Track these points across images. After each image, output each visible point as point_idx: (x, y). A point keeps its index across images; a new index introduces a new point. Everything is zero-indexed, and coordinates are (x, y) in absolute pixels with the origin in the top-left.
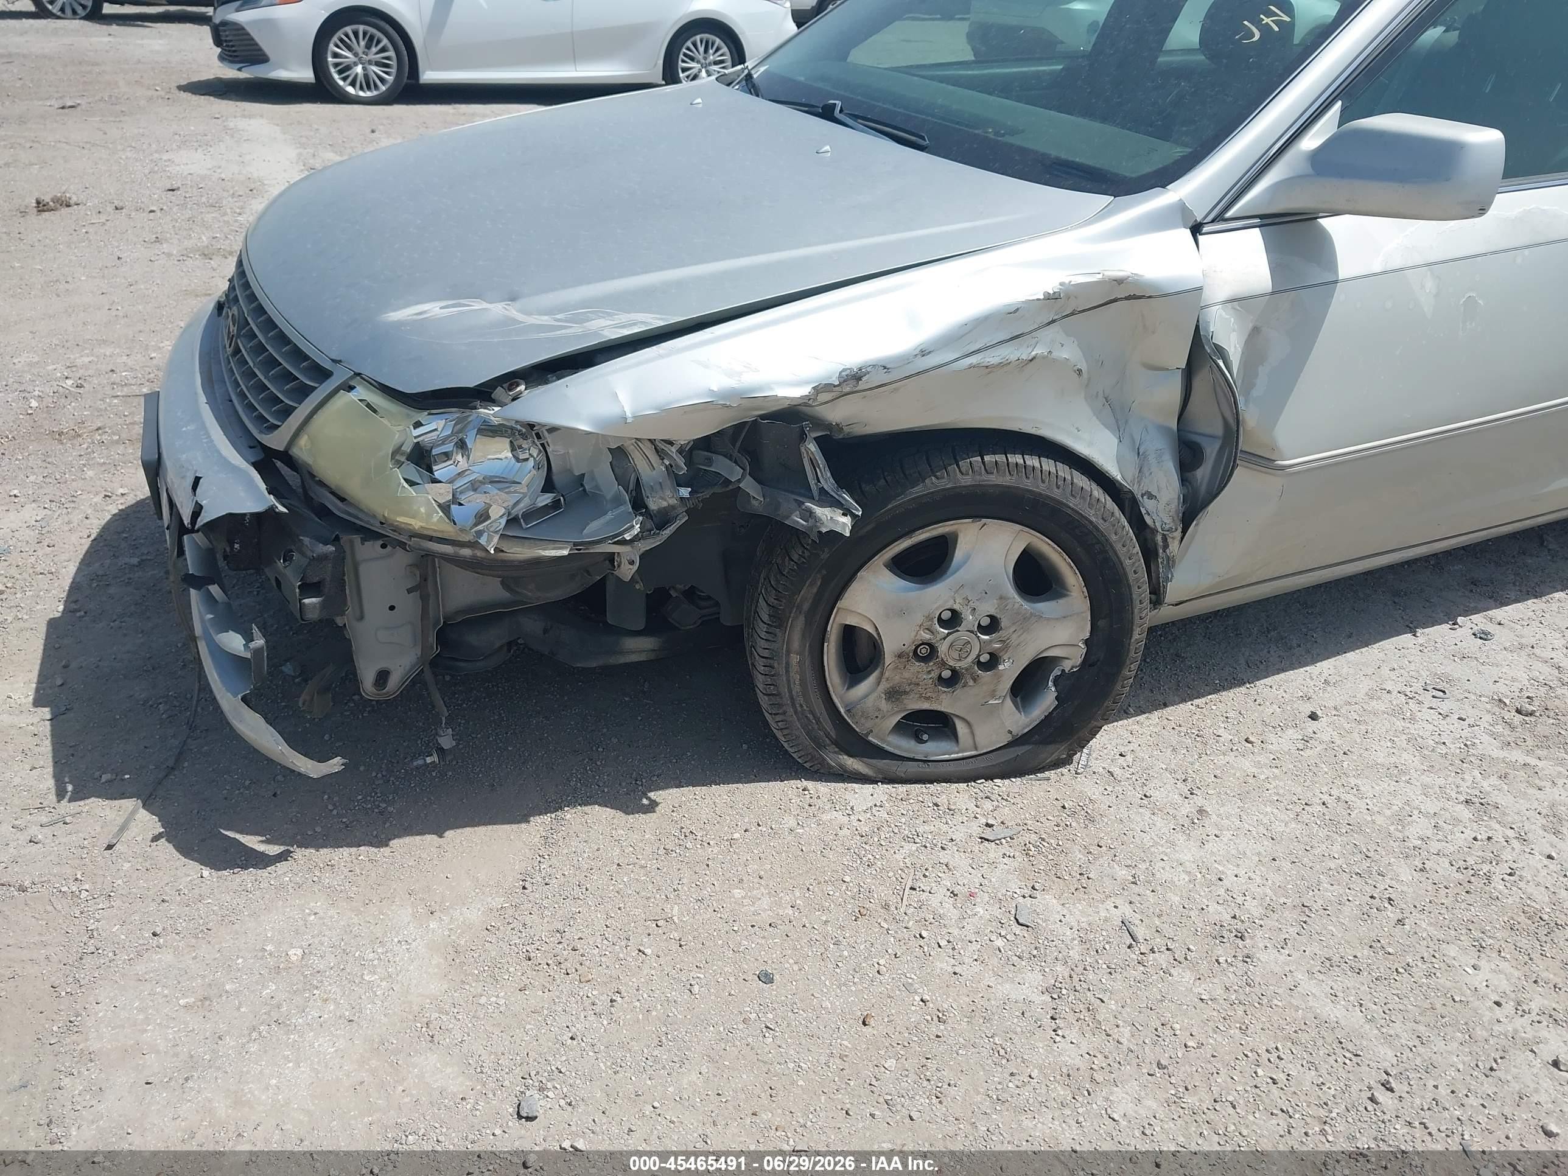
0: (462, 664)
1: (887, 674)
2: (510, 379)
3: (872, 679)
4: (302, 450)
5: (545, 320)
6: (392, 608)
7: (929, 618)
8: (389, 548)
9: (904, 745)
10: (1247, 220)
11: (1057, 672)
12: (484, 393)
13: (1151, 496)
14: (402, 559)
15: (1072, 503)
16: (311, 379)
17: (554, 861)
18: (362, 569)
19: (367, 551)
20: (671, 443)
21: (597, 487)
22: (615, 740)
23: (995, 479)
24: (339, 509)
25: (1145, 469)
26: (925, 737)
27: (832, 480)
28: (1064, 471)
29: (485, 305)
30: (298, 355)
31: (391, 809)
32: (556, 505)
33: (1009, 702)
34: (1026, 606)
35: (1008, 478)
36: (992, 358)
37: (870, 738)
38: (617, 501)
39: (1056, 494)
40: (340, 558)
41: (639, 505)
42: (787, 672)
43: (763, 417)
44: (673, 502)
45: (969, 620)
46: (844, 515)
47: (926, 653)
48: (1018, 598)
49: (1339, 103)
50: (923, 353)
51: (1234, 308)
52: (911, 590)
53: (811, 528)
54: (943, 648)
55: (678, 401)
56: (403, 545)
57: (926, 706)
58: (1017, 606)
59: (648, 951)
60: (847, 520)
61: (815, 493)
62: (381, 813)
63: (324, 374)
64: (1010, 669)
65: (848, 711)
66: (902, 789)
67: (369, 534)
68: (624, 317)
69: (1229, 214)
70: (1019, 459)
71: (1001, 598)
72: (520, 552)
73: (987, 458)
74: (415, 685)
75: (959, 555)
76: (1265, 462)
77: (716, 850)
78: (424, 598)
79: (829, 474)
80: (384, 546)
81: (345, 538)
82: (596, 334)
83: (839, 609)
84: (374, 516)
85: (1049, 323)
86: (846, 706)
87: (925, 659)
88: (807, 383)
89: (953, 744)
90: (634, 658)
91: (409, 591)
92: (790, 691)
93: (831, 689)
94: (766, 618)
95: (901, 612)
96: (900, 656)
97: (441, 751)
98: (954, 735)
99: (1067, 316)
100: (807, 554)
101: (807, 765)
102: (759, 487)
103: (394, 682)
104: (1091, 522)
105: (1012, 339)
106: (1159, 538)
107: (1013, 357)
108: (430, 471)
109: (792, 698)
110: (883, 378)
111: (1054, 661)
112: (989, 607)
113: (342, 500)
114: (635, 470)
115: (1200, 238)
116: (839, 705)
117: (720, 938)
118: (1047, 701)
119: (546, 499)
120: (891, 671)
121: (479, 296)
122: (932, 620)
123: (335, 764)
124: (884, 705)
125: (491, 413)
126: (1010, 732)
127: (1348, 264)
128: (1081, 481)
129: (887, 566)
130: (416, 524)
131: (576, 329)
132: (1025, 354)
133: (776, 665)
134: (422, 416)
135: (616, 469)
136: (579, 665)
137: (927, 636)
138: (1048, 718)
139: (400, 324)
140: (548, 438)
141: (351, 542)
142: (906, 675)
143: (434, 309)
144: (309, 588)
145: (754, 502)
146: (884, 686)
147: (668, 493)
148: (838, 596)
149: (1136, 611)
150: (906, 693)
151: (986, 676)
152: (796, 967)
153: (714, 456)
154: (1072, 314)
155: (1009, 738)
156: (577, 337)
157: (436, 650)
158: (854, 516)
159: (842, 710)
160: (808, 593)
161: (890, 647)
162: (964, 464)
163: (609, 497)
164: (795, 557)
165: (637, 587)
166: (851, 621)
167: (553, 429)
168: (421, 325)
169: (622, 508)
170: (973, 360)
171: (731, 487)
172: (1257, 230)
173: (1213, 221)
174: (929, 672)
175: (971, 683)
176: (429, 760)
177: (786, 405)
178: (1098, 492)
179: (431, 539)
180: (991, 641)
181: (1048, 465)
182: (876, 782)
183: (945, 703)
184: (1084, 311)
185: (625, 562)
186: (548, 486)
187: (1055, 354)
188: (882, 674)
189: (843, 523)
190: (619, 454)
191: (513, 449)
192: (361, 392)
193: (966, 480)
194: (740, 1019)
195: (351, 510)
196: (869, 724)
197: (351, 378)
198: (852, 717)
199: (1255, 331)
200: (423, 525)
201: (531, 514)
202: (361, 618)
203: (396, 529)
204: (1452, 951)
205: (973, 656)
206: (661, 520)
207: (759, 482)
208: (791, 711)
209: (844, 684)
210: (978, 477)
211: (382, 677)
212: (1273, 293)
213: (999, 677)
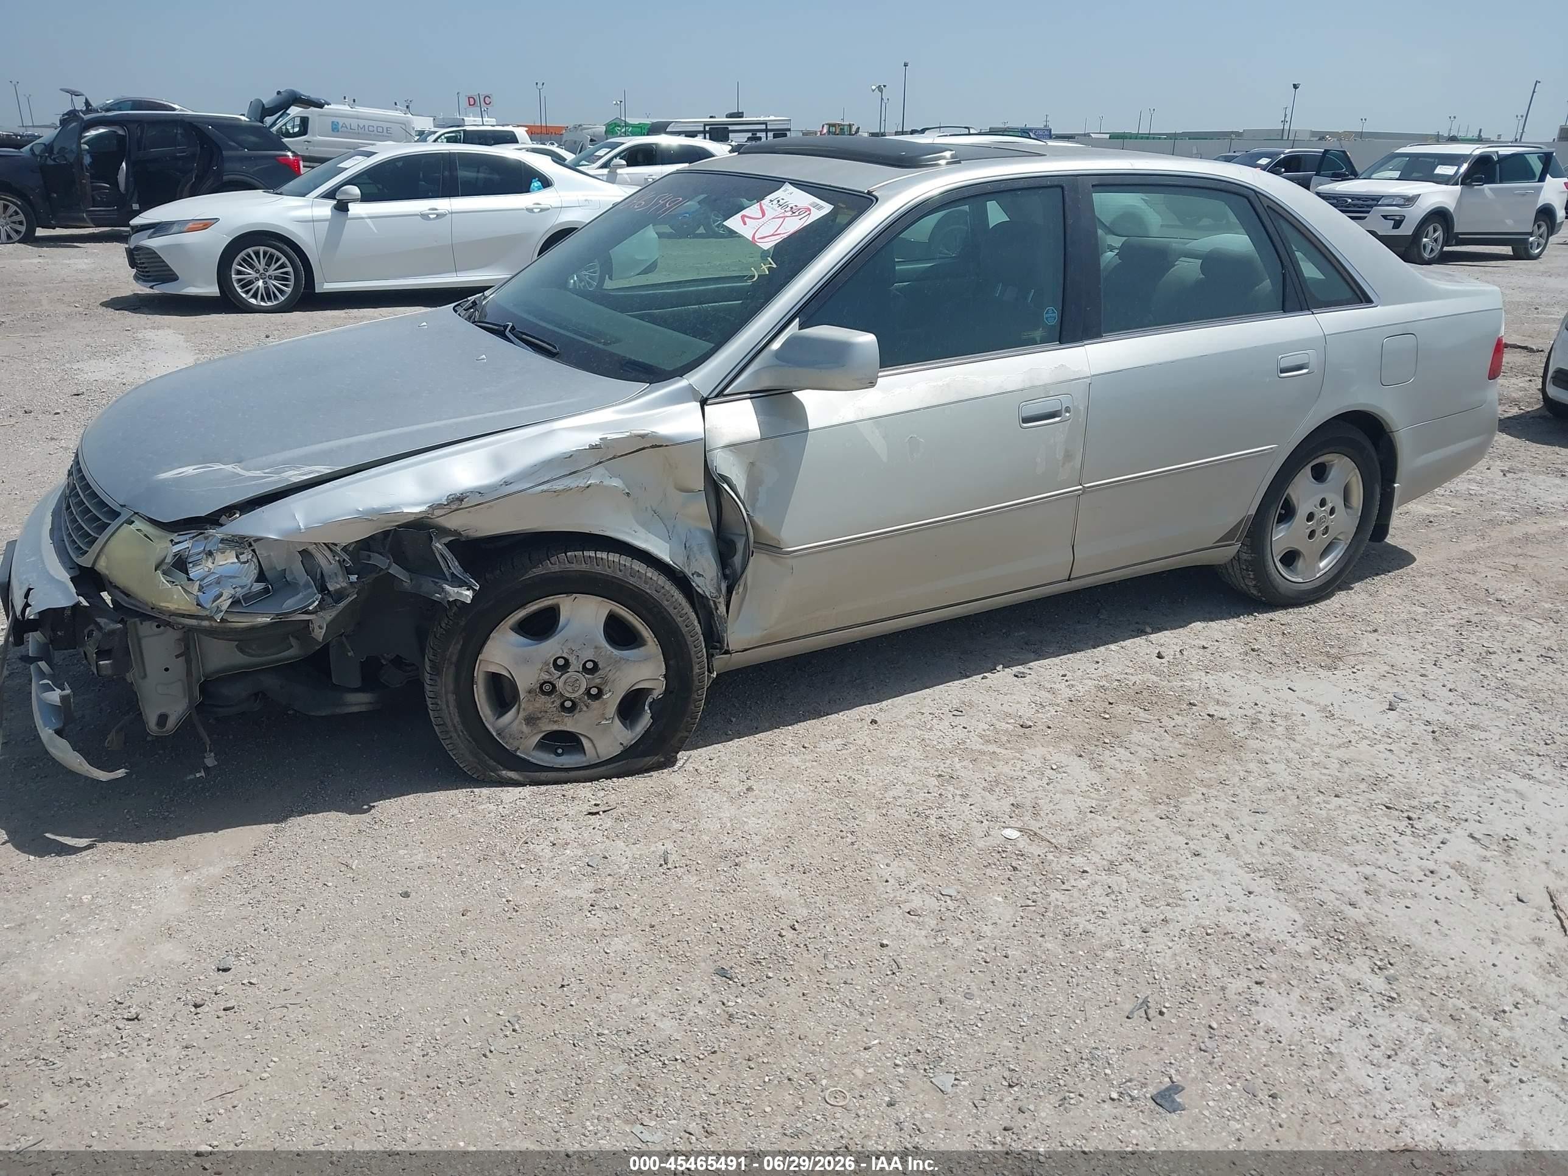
0: (220, 709)
1: (523, 706)
2: (229, 511)
3: (514, 710)
4: (102, 566)
5: (258, 473)
6: (167, 670)
7: (547, 664)
8: (162, 628)
9: (545, 758)
10: (738, 395)
11: (650, 700)
12: (214, 519)
13: (699, 575)
14: (171, 636)
15: (631, 580)
16: (108, 519)
17: (279, 839)
18: (144, 642)
19: (147, 629)
20: (336, 545)
21: (295, 578)
22: (342, 770)
23: (575, 567)
24: (126, 602)
25: (691, 557)
26: (560, 751)
27: (459, 567)
28: (626, 561)
29: (223, 467)
30: (102, 504)
31: (171, 816)
32: (266, 590)
33: (617, 721)
34: (616, 652)
35: (584, 566)
36: (558, 486)
37: (518, 754)
38: (307, 586)
39: (619, 575)
40: (125, 632)
41: (323, 589)
42: (448, 706)
43: (398, 526)
44: (344, 585)
45: (575, 665)
46: (468, 589)
47: (547, 689)
48: (609, 647)
49: (798, 319)
50: (507, 483)
51: (731, 451)
52: (531, 645)
53: (443, 599)
54: (560, 685)
55: (335, 518)
56: (168, 624)
57: (555, 727)
58: (608, 653)
59: (330, 884)
60: (469, 593)
61: (448, 577)
62: (164, 818)
63: (115, 515)
64: (613, 699)
65: (499, 734)
66: (543, 788)
67: (145, 617)
68: (307, 469)
69: (726, 392)
70: (592, 554)
71: (596, 647)
72: (242, 622)
73: (569, 554)
74: (186, 724)
75: (562, 619)
76: (773, 548)
77: (395, 829)
78: (188, 662)
79: (457, 564)
80: (158, 626)
81: (130, 621)
82: (287, 479)
83: (480, 661)
84: (147, 604)
85: (598, 464)
86: (497, 731)
87: (549, 694)
88: (425, 503)
89: (583, 755)
90: (355, 709)
91: (177, 657)
92: (452, 720)
93: (483, 718)
94: (428, 669)
95: (526, 661)
96: (530, 692)
97: (207, 769)
98: (581, 749)
99: (611, 459)
100: (451, 622)
101: (475, 776)
102: (407, 574)
103: (171, 723)
104: (647, 593)
105: (570, 474)
106: (712, 603)
107: (573, 485)
108: (188, 574)
109: (454, 726)
110: (479, 499)
111: (648, 691)
112: (588, 654)
113: (128, 595)
114: (319, 566)
115: (707, 408)
116: (491, 730)
117: (381, 875)
118: (646, 720)
119: (260, 586)
120: (527, 704)
121: (219, 461)
122: (548, 665)
123: (121, 773)
124: (525, 729)
125: (216, 533)
126: (621, 744)
127: (814, 420)
128: (639, 566)
129: (512, 629)
130: (172, 606)
131: (276, 478)
132: (582, 484)
133: (439, 702)
134: (175, 537)
135: (306, 566)
136: (313, 714)
137: (547, 677)
138: (647, 731)
139: (166, 480)
140: (255, 546)
141: (135, 623)
142: (537, 705)
143: (189, 470)
144: (102, 654)
145: (405, 584)
146: (522, 715)
147: (341, 579)
148: (479, 652)
149: (692, 653)
150: (539, 719)
151: (595, 704)
152: (428, 889)
153: (372, 554)
154: (614, 458)
155: (621, 748)
156: (275, 482)
157: (199, 699)
158: (474, 590)
159: (494, 734)
160: (454, 649)
161: (522, 686)
162: (553, 559)
163: (301, 584)
164: (443, 625)
165: (349, 654)
166: (493, 669)
167: (258, 540)
168: (178, 481)
169: (310, 590)
170: (544, 487)
171: (381, 573)
172: (749, 401)
173: (717, 396)
174: (553, 703)
175: (585, 709)
176: (198, 775)
177: (412, 518)
178: (651, 573)
179: (183, 616)
180: (593, 679)
181: (614, 557)
182: (524, 785)
183: (569, 724)
184: (622, 455)
185: (316, 627)
186: (261, 577)
187: (605, 483)
188: (519, 705)
189: (467, 595)
190: (305, 554)
191: (237, 557)
192: (138, 524)
193: (556, 568)
194: (381, 916)
195: (133, 602)
196: (516, 743)
197: (132, 516)
198: (503, 738)
199: (752, 464)
200: (176, 606)
201: (248, 598)
202: (145, 676)
203: (161, 611)
204: (878, 857)
205: (583, 689)
206: (339, 596)
207: (407, 570)
208: (454, 735)
209: (494, 715)
210: (563, 566)
211: (163, 719)
212: (761, 439)
213: (605, 704)
